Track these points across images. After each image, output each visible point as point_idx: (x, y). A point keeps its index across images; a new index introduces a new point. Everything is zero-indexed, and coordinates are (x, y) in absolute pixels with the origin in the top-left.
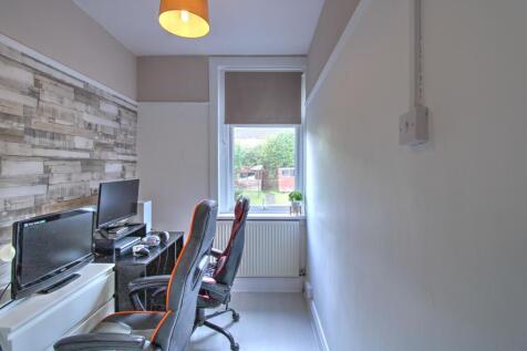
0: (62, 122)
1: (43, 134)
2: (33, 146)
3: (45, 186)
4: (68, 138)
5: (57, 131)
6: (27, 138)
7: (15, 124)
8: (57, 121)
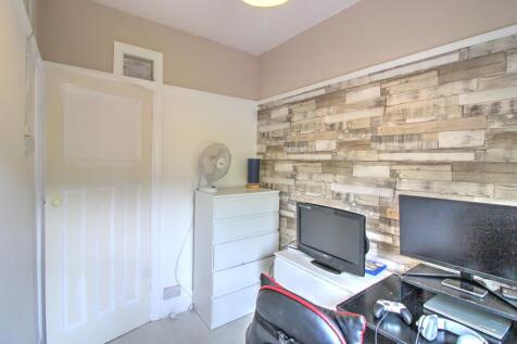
0: (417, 120)
1: (390, 138)
2: (379, 152)
3: (391, 191)
4: (425, 137)
5: (408, 132)
6: (374, 145)
7: (363, 136)
8: (408, 121)
